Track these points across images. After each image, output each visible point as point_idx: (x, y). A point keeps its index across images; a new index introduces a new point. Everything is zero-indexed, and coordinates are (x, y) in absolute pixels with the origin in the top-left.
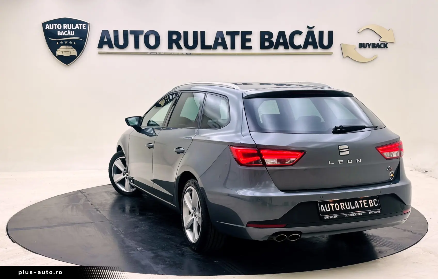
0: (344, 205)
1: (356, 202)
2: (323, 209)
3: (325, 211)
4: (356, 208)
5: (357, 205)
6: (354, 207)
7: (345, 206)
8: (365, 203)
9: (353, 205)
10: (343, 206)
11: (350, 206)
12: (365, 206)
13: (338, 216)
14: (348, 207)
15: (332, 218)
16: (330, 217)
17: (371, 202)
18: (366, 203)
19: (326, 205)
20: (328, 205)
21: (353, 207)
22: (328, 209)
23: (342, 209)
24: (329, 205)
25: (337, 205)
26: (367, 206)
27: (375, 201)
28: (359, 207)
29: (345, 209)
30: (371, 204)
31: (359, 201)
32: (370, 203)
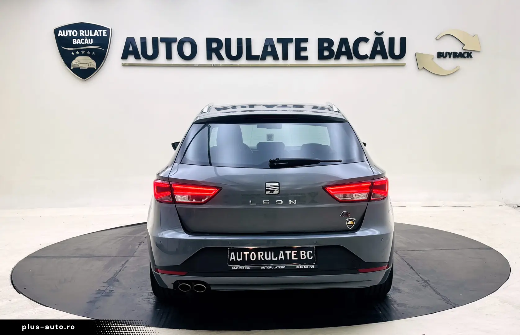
0: (263, 255)
1: (282, 252)
2: (233, 257)
3: (235, 260)
4: (280, 259)
5: (281, 256)
6: (277, 258)
7: (264, 257)
8: (293, 255)
9: (277, 255)
10: (261, 256)
11: (271, 256)
12: (293, 258)
13: (250, 267)
14: (268, 257)
15: (242, 269)
16: (239, 268)
17: (303, 253)
18: (295, 255)
19: (238, 253)
20: (241, 253)
21: (275, 257)
22: (239, 258)
23: (259, 259)
24: (243, 253)
25: (253, 254)
26: (297, 259)
27: (310, 253)
28: (283, 259)
29: (263, 259)
30: (303, 257)
31: (286, 252)
32: (301, 255)
